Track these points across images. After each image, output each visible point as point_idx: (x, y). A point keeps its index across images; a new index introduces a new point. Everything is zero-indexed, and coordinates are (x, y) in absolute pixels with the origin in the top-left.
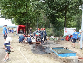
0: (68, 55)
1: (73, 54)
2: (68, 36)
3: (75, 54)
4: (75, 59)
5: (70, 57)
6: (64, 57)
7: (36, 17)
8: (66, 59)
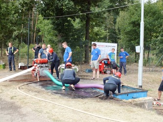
0: (135, 95)
1: (143, 94)
2: (103, 62)
3: (145, 93)
4: (147, 101)
5: (140, 99)
6: (130, 100)
7: (17, 14)
8: (133, 103)
